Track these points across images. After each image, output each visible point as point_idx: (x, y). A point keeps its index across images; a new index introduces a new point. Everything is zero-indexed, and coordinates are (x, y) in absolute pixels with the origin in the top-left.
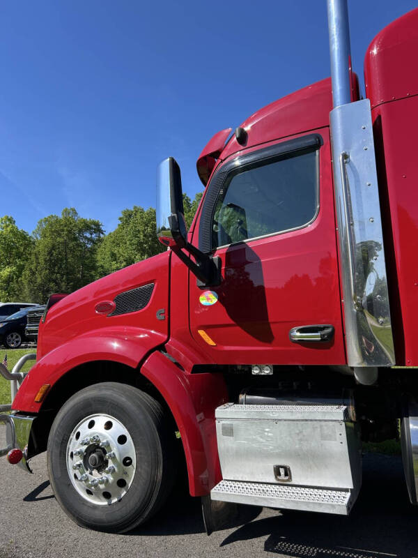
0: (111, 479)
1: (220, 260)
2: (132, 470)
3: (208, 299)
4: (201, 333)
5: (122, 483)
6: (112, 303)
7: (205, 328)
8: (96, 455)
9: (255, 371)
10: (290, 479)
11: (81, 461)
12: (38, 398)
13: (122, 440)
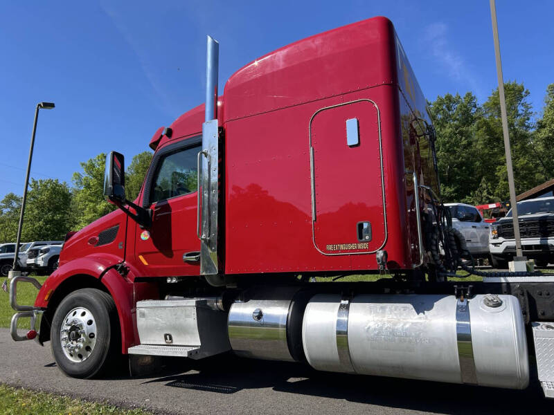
0: (82, 345)
1: (152, 211)
2: (94, 341)
3: (145, 236)
4: (141, 257)
5: (88, 348)
6: (98, 238)
7: (143, 254)
8: (75, 332)
9: (169, 281)
10: (172, 342)
11: (67, 336)
12: (46, 298)
13: (90, 323)
